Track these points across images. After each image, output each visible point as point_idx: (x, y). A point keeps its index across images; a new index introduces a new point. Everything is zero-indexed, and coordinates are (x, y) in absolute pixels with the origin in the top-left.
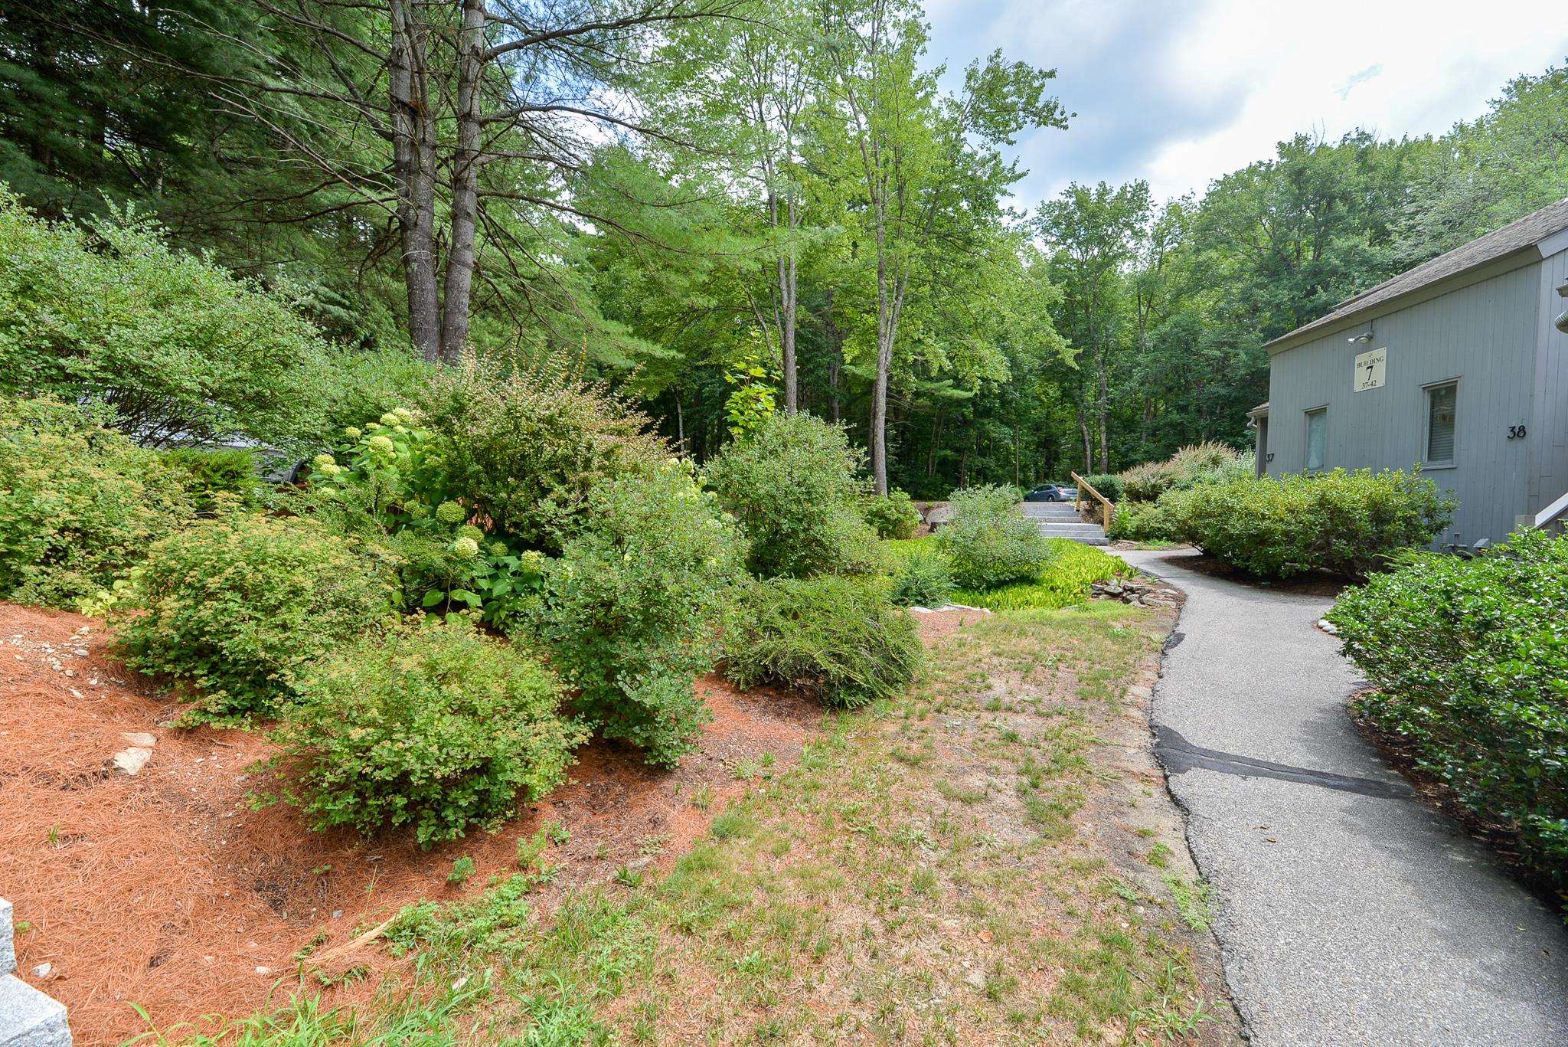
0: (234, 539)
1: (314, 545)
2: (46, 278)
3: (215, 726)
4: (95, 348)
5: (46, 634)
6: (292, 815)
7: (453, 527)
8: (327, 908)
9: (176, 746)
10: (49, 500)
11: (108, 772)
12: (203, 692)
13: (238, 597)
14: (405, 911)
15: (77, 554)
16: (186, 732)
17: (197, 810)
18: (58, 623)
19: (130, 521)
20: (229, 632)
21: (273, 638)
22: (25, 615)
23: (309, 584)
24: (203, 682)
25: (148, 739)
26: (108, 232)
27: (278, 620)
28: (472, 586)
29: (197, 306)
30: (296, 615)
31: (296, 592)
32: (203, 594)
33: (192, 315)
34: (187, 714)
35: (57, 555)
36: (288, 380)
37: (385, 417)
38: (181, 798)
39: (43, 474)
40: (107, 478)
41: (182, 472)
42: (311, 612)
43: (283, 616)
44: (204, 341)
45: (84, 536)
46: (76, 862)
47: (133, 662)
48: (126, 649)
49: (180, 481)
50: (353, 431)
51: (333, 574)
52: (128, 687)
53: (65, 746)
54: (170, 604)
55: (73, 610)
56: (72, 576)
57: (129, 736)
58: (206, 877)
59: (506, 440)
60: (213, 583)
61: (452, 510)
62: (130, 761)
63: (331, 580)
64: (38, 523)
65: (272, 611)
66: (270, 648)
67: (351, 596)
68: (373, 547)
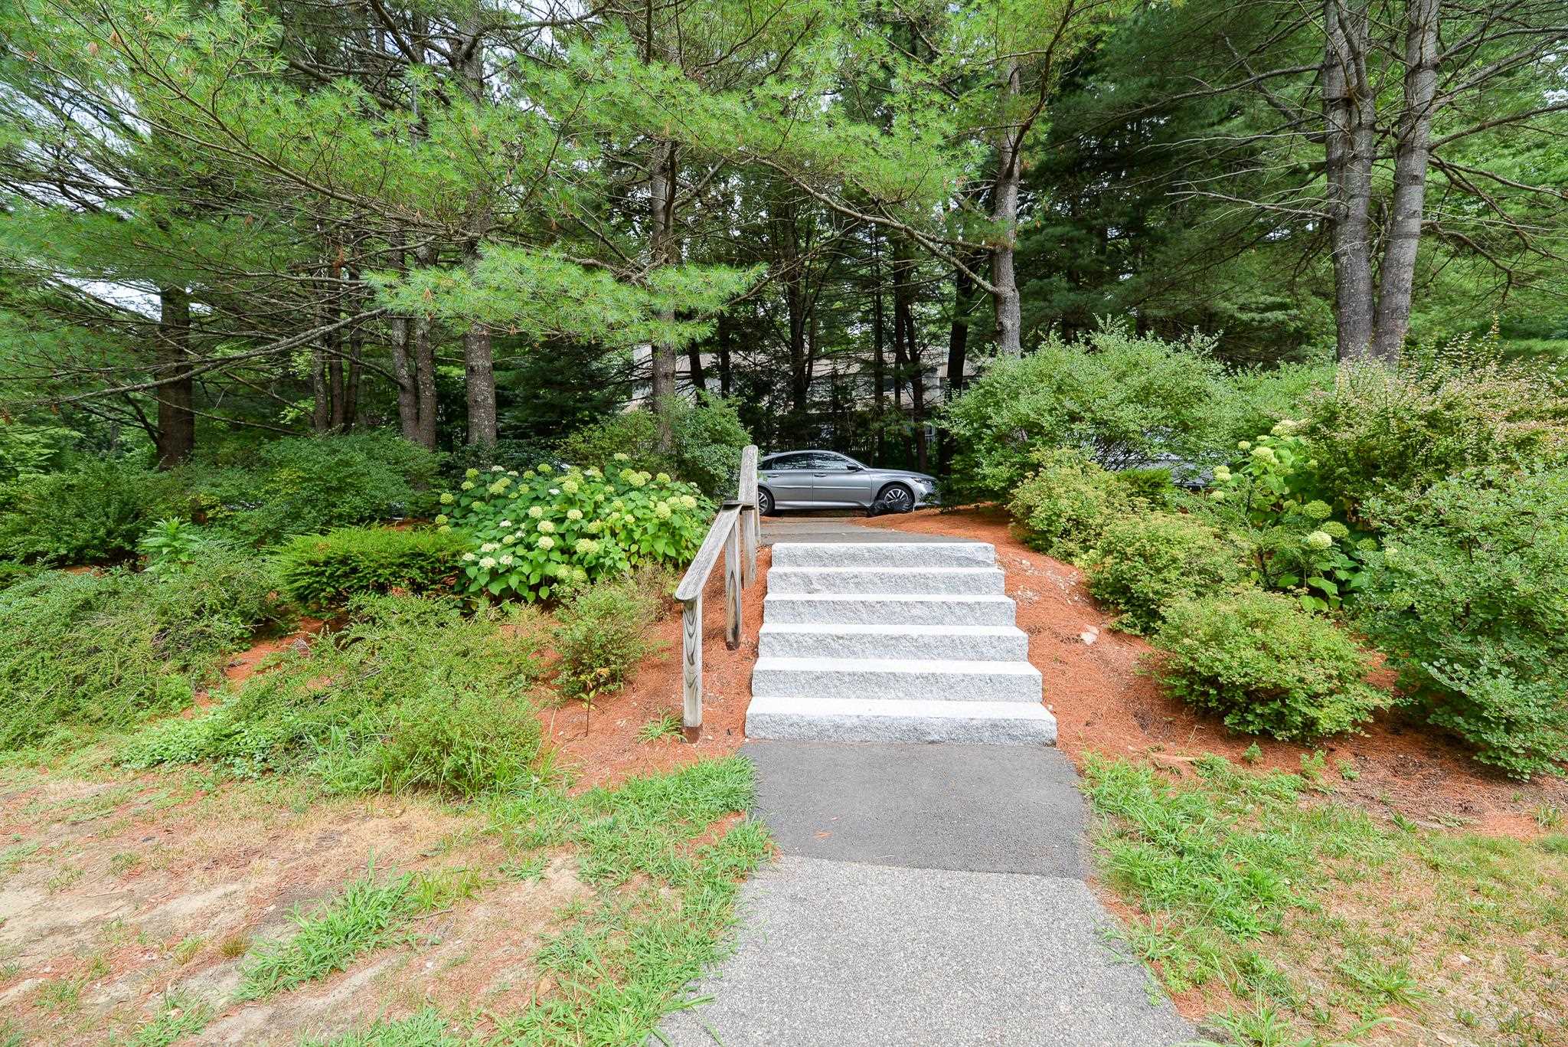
0: (1142, 525)
1: (1189, 532)
2: (1068, 381)
3: (1127, 631)
4: (1088, 415)
5: (1060, 573)
6: (1157, 687)
7: (1315, 524)
8: (1169, 739)
9: (1108, 638)
10: (1063, 503)
11: (1078, 640)
12: (1122, 612)
13: (1142, 560)
14: (1207, 755)
15: (1074, 532)
16: (1114, 632)
17: (1112, 670)
18: (1065, 568)
19: (1098, 515)
20: (1134, 579)
21: (1158, 587)
22: (1052, 563)
23: (1181, 556)
24: (1122, 607)
25: (1095, 630)
26: (1098, 339)
27: (1161, 577)
28: (1329, 575)
29: (1141, 374)
30: (1173, 575)
31: (1174, 560)
32: (1124, 557)
33: (1136, 381)
34: (1113, 622)
35: (1066, 533)
36: (1199, 411)
37: (1276, 428)
38: (1107, 663)
39: (1062, 490)
40: (1089, 491)
41: (1126, 485)
42: (1183, 574)
43: (1165, 574)
44: (1143, 396)
45: (1078, 523)
46: (1064, 673)
47: (1093, 591)
48: (1090, 586)
49: (1124, 490)
50: (1245, 445)
51: (1199, 551)
52: (1090, 605)
53: (1063, 623)
54: (1109, 560)
55: (1071, 563)
56: (1071, 544)
57: (1088, 627)
58: (1113, 700)
59: (1374, 442)
60: (1129, 551)
61: (1318, 508)
62: (1088, 638)
63: (1198, 555)
64: (1059, 516)
65: (1159, 571)
66: (1156, 593)
67: (1211, 568)
68: (1232, 535)
